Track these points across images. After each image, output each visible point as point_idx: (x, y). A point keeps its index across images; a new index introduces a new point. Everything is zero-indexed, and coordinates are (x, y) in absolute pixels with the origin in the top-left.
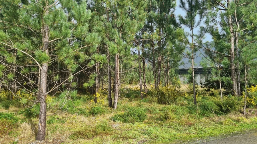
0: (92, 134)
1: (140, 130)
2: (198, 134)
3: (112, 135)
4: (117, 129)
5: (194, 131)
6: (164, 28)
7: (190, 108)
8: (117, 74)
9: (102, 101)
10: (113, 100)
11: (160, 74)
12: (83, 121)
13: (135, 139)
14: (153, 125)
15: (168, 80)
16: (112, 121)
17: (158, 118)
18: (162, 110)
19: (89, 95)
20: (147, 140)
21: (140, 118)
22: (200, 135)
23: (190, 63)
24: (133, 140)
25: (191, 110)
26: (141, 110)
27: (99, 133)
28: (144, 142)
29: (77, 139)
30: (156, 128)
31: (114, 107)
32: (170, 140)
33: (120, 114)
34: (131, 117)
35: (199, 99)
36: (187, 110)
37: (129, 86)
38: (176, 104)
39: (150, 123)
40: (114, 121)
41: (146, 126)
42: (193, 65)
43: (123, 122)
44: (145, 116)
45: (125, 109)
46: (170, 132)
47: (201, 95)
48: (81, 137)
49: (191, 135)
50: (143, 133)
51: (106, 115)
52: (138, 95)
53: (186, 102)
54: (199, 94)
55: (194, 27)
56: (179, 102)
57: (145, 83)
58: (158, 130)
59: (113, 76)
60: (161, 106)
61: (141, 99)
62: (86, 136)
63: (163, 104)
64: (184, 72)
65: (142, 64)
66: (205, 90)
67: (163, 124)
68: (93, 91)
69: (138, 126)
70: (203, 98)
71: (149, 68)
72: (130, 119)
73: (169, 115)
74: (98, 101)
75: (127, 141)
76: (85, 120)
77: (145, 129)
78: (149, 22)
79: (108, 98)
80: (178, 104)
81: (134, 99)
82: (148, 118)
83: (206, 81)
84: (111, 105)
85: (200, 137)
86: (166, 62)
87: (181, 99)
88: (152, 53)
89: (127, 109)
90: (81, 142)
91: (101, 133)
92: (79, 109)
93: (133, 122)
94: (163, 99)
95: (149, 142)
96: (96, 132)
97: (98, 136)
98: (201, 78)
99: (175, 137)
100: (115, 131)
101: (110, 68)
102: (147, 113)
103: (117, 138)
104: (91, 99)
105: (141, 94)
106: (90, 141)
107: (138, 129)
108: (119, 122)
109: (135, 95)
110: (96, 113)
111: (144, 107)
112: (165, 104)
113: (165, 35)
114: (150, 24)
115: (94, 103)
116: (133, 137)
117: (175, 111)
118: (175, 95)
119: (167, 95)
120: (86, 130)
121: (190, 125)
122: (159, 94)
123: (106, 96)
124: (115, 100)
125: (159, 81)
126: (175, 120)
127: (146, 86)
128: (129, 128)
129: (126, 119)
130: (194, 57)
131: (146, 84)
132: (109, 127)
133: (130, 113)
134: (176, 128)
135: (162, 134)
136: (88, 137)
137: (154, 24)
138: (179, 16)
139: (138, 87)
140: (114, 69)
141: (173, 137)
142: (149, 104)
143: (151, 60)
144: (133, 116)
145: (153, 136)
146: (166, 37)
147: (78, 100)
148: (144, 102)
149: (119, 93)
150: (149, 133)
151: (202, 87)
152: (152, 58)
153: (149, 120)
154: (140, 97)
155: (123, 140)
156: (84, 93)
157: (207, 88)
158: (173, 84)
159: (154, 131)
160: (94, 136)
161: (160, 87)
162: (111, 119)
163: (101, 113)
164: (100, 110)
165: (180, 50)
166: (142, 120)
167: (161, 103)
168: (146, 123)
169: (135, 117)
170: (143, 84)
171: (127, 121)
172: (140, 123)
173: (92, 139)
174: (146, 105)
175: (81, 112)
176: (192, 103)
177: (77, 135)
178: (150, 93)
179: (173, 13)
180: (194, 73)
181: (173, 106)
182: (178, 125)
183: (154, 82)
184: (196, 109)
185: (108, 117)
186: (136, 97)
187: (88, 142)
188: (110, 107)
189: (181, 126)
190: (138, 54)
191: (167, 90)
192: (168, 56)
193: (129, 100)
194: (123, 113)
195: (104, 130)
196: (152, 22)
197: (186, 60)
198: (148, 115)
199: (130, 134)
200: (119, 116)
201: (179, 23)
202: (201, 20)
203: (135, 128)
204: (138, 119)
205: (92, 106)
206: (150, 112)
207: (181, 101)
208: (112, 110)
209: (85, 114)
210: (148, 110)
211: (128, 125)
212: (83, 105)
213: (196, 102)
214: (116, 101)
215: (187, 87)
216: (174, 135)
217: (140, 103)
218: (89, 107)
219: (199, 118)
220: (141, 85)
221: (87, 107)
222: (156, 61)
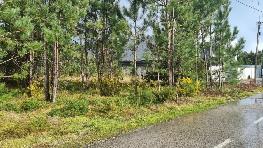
0: (25, 132)
1: (82, 124)
2: (138, 123)
3: (49, 131)
4: (55, 124)
5: (134, 120)
6: (108, 18)
7: (131, 99)
8: (56, 65)
9: (38, 95)
10: (51, 93)
11: (103, 66)
12: (13, 117)
13: (75, 133)
14: (95, 117)
15: (112, 72)
16: (50, 117)
17: (100, 110)
18: (104, 102)
19: (20, 88)
20: (89, 133)
21: (81, 111)
22: (140, 124)
23: (132, 55)
24: (73, 134)
25: (133, 101)
26: (83, 103)
27: (33, 130)
28: (85, 135)
29: (5, 138)
30: (98, 120)
31: (51, 101)
32: (111, 130)
33: (59, 108)
34: (72, 110)
35: (140, 89)
36: (128, 101)
37: (69, 78)
38: (118, 96)
39: (92, 116)
40: (52, 116)
41: (88, 118)
42: (135, 57)
43: (62, 116)
44: (87, 109)
45: (64, 102)
46: (111, 124)
47: (142, 86)
48: (10, 137)
49: (132, 124)
50: (84, 127)
51: (42, 110)
52: (79, 87)
53: (128, 93)
54: (140, 85)
55: (137, 20)
56: (122, 93)
57: (87, 75)
58: (100, 122)
59: (50, 67)
60: (104, 98)
61: (83, 92)
62: (16, 135)
63: (106, 96)
64: (127, 64)
65: (84, 55)
66: (146, 81)
67: (106, 116)
68: (25, 84)
69: (79, 120)
70: (144, 89)
71: (92, 60)
72: (70, 113)
73: (111, 106)
74: (32, 94)
75: (67, 136)
76: (16, 117)
77: (86, 122)
78: (92, 10)
79: (45, 92)
80: (121, 95)
81: (75, 92)
82: (90, 110)
83: (146, 73)
84: (49, 98)
85: (139, 125)
86: (110, 53)
87: (123, 90)
88: (95, 43)
89: (67, 103)
90: (10, 142)
91: (36, 129)
92: (7, 105)
93: (73, 116)
94: (106, 91)
95: (90, 134)
96: (29, 129)
97: (32, 134)
98: (142, 70)
99: (117, 127)
100: (53, 126)
101: (47, 57)
102: (89, 106)
103: (55, 134)
104: (23, 93)
105: (83, 86)
106: (22, 139)
107: (79, 123)
108: (57, 117)
109: (76, 87)
110: (30, 109)
111: (86, 100)
112: (108, 95)
113: (109, 26)
114: (94, 12)
115: (27, 98)
116: (74, 131)
117: (117, 103)
118: (118, 87)
119: (110, 87)
120: (16, 128)
121: (131, 115)
122: (102, 85)
123: (43, 89)
124: (53, 94)
125: (102, 72)
126: (117, 111)
127: (88, 78)
128: (69, 123)
129: (66, 113)
130: (136, 49)
131: (89, 76)
132: (46, 123)
133: (70, 106)
134: (118, 118)
135: (104, 126)
136: (19, 136)
137: (98, 13)
138: (124, 8)
139: (79, 79)
140: (53, 59)
141: (114, 127)
142: (92, 97)
143: (94, 50)
144: (73, 109)
145: (95, 128)
146: (110, 27)
147: (6, 95)
148: (86, 94)
149: (58, 86)
150: (90, 126)
151: (142, 78)
152: (96, 48)
153: (91, 112)
154: (82, 89)
155: (61, 135)
156: (14, 87)
157: (147, 79)
158: (117, 75)
159: (96, 124)
160: (26, 134)
161: (103, 78)
162: (48, 114)
163: (37, 108)
164: (35, 104)
165: (124, 42)
166: (84, 113)
167: (104, 95)
168: (87, 116)
169: (76, 110)
170: (86, 76)
171: (67, 115)
172: (82, 116)
173: (25, 137)
174: (88, 97)
175: (10, 108)
176: (133, 94)
177: (4, 134)
178: (92, 85)
179: (117, 4)
180: (136, 65)
181: (115, 98)
182: (119, 116)
183: (97, 74)
184: (137, 100)
185: (45, 112)
186: (78, 89)
187: (19, 141)
188: (47, 101)
189: (122, 116)
190: (80, 43)
191: (111, 82)
192: (112, 48)
193: (70, 92)
194: (62, 106)
195: (40, 127)
196: (95, 10)
197: (129, 52)
198: (90, 107)
199: (71, 128)
200: (58, 110)
201: (123, 15)
202: (143, 14)
203: (76, 122)
204: (79, 112)
205: (24, 101)
206: (93, 104)
207: (123, 92)
208: (50, 104)
209: (15, 110)
210: (90, 103)
211: (68, 119)
212: (12, 101)
213: (137, 93)
214: (55, 95)
215: (130, 79)
216: (116, 125)
217: (82, 95)
218: (20, 102)
219: (139, 108)
220: (83, 77)
221: (18, 102)
222: (99, 52)
